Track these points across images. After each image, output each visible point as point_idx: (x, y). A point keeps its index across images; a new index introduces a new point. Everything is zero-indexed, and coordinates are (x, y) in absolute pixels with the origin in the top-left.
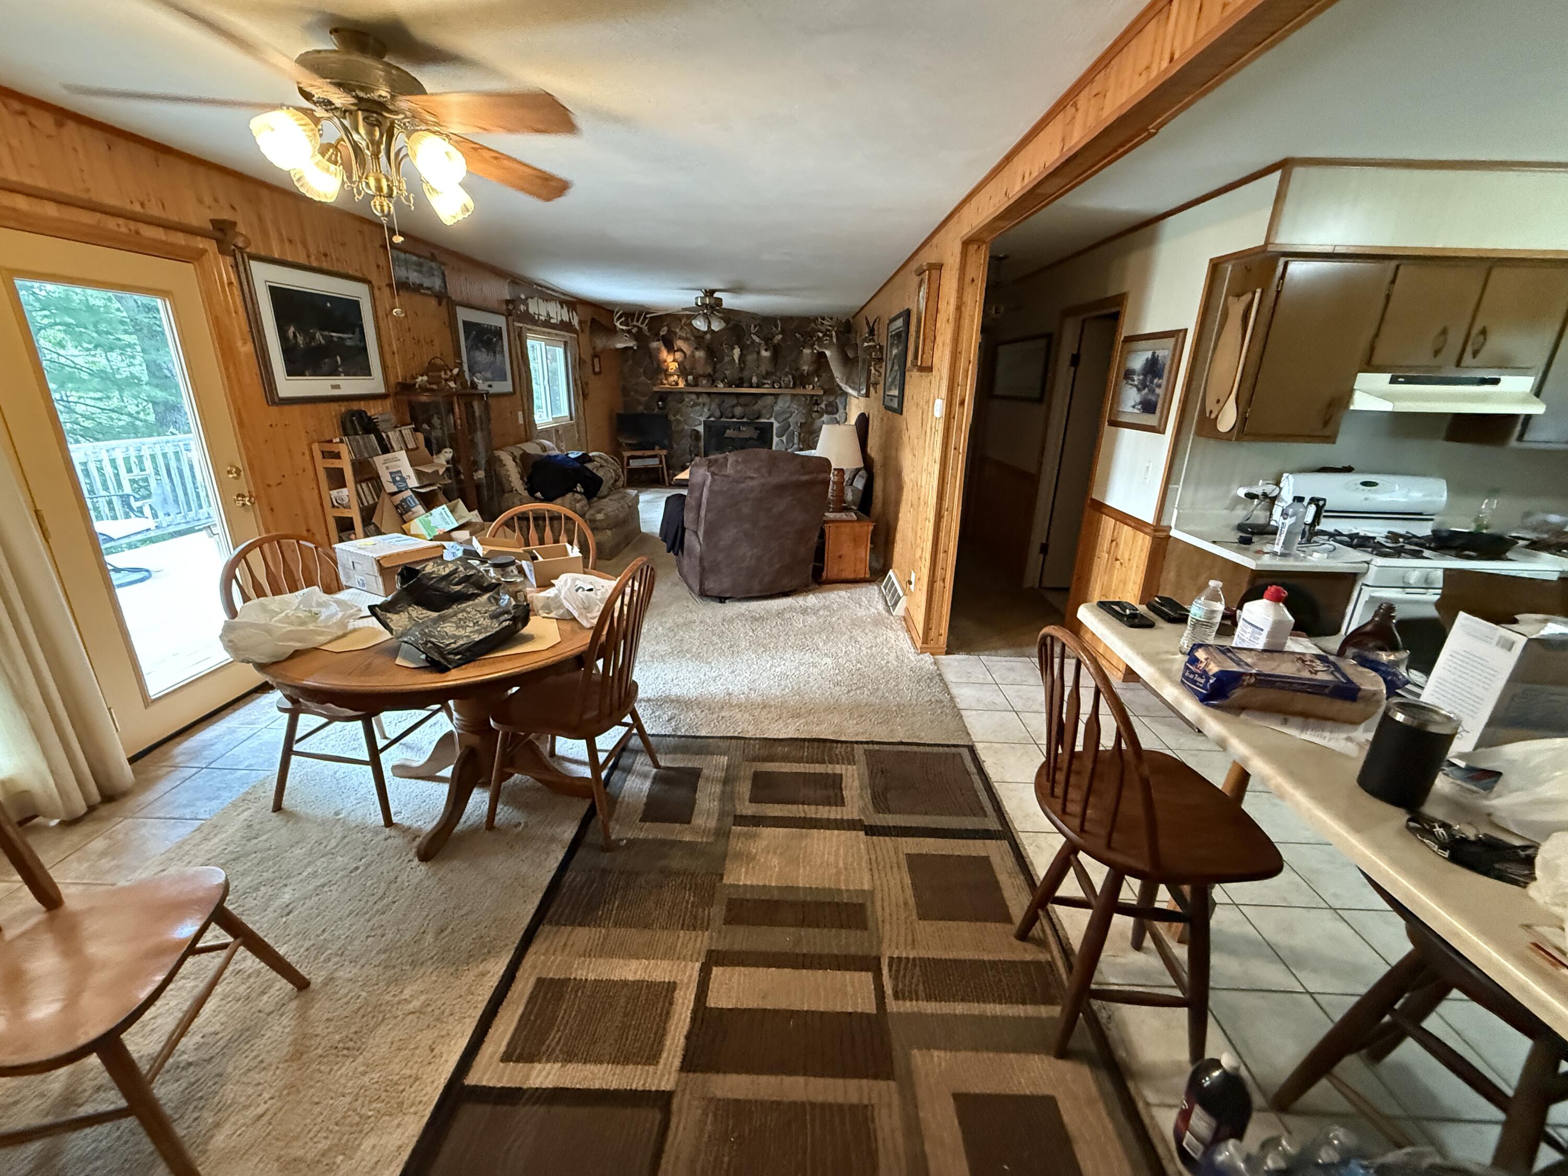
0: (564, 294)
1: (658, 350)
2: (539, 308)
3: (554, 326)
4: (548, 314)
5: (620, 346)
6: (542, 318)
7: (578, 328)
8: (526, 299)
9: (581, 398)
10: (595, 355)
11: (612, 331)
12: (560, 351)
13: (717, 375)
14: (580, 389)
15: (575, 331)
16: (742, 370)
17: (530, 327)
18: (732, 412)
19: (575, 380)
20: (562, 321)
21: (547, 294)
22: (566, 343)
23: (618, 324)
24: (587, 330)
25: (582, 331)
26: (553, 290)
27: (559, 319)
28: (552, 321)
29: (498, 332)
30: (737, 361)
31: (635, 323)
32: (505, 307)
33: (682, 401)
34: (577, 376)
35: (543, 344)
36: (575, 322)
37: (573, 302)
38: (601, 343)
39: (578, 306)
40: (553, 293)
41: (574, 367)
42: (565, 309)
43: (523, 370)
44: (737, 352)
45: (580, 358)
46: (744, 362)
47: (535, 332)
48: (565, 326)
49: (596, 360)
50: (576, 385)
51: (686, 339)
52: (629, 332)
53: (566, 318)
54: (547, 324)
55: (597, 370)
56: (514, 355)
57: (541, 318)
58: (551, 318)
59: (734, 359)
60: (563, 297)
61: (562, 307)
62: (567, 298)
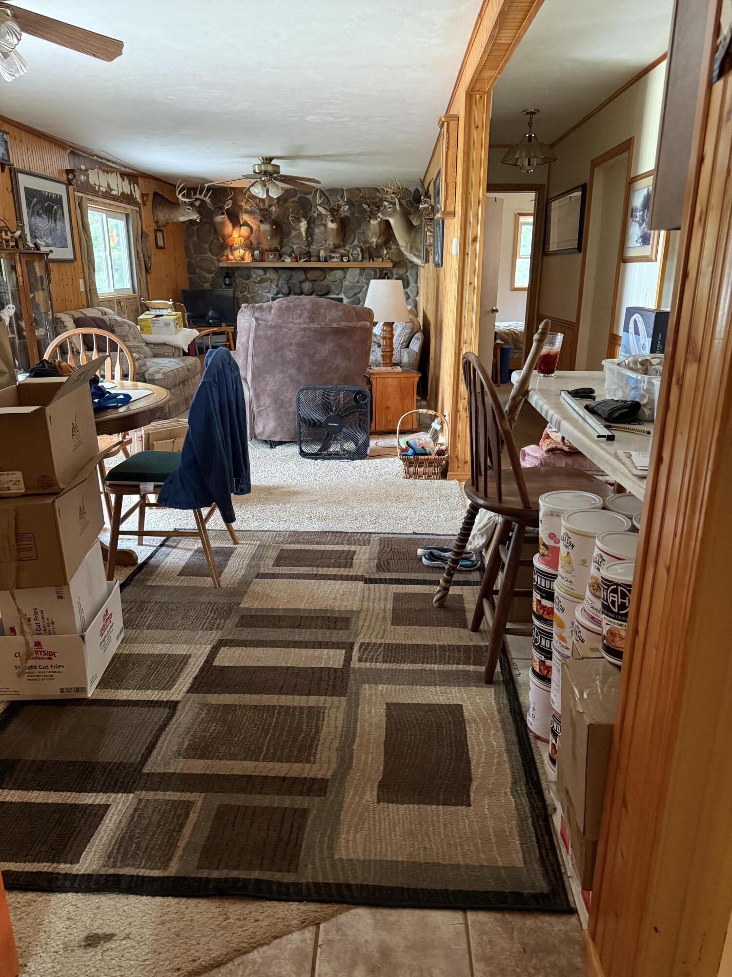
0: (125, 167)
1: (223, 224)
2: (99, 179)
3: (114, 198)
4: (109, 185)
5: (182, 219)
6: (104, 190)
7: (140, 201)
8: (86, 170)
9: (144, 271)
10: (158, 230)
11: (174, 204)
12: (121, 224)
13: (284, 249)
14: (143, 262)
15: (137, 204)
16: (309, 244)
17: (90, 197)
18: (301, 287)
19: (137, 253)
20: (123, 193)
21: (106, 165)
22: (127, 216)
23: (180, 197)
24: (149, 203)
25: (144, 204)
26: (113, 162)
27: (121, 191)
28: (113, 193)
29: (58, 200)
30: (304, 234)
31: (198, 196)
32: (65, 176)
33: (248, 277)
34: (140, 250)
35: (104, 215)
36: (137, 195)
37: (133, 175)
38: (163, 216)
39: (139, 179)
40: (114, 165)
41: (136, 240)
42: (126, 181)
43: (84, 239)
44: (303, 225)
45: (142, 232)
46: (311, 236)
47: (95, 202)
48: (127, 198)
49: (159, 235)
50: (138, 257)
51: (251, 213)
52: (192, 204)
53: (127, 190)
54: (108, 195)
55: (160, 243)
56: (75, 225)
57: (102, 189)
58: (112, 190)
59: (301, 233)
60: (123, 169)
61: (123, 180)
62: (128, 170)
